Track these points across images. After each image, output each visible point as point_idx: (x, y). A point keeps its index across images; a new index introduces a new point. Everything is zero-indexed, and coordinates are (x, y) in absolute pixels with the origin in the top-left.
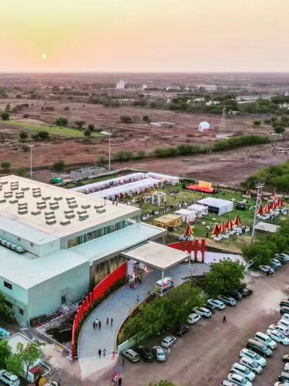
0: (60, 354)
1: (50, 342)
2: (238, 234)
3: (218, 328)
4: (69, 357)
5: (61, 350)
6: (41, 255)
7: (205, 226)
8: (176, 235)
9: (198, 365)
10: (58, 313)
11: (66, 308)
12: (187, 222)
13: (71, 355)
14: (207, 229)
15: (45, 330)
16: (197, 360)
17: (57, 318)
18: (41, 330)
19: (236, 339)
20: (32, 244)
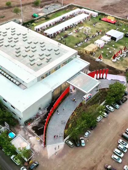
0: (38, 143)
1: (34, 135)
2: (124, 56)
3: (110, 124)
4: (43, 145)
5: (39, 140)
6: (28, 87)
7: (109, 50)
8: (94, 57)
9: (99, 148)
10: (37, 116)
11: (41, 113)
12: (100, 47)
13: (43, 144)
14: (109, 52)
15: (31, 127)
16: (99, 145)
17: (37, 119)
18: (30, 127)
19: (117, 131)
20: (23, 82)
